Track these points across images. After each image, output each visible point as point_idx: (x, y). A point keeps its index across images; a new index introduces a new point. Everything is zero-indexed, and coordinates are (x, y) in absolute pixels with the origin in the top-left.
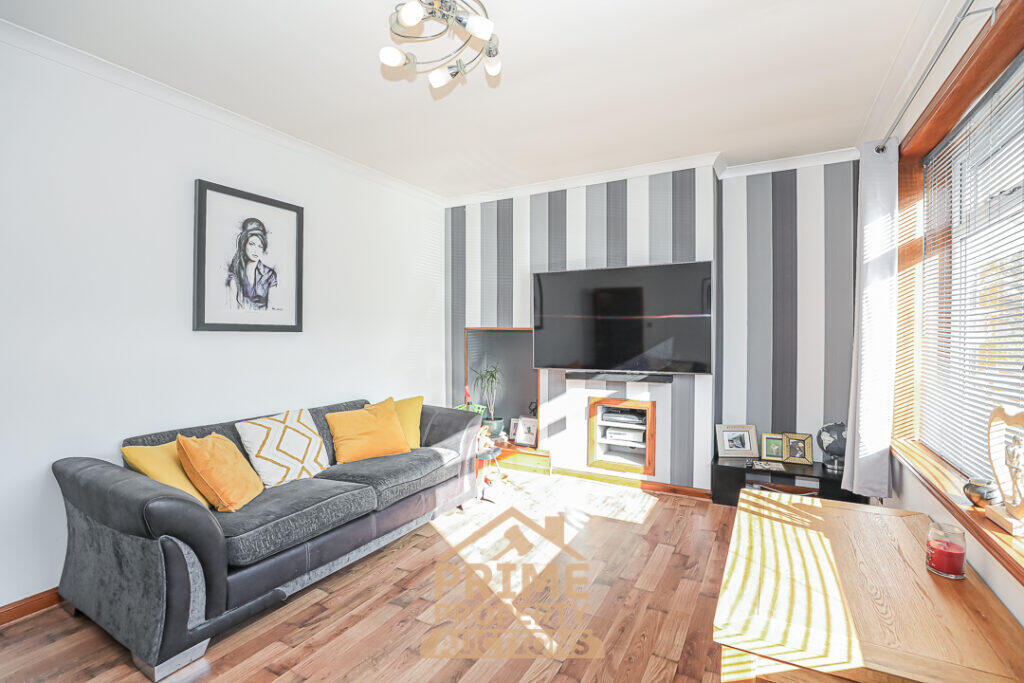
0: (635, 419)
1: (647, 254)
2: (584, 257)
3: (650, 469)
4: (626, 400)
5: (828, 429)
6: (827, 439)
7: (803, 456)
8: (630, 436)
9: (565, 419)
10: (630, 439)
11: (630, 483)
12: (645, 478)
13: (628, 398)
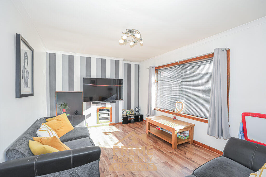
0: (107, 111)
1: (110, 76)
2: (96, 75)
3: (111, 121)
4: (106, 107)
5: (137, 108)
6: (137, 109)
7: (133, 113)
8: (106, 115)
9: (91, 114)
10: (105, 116)
11: (107, 125)
12: (110, 123)
13: (106, 106)
